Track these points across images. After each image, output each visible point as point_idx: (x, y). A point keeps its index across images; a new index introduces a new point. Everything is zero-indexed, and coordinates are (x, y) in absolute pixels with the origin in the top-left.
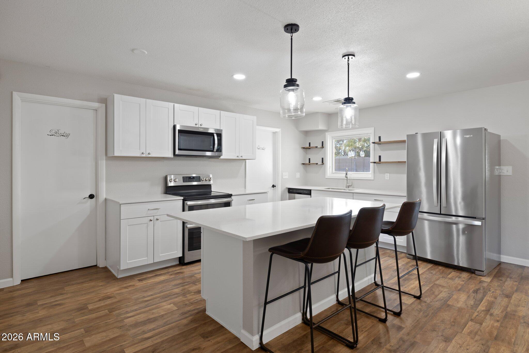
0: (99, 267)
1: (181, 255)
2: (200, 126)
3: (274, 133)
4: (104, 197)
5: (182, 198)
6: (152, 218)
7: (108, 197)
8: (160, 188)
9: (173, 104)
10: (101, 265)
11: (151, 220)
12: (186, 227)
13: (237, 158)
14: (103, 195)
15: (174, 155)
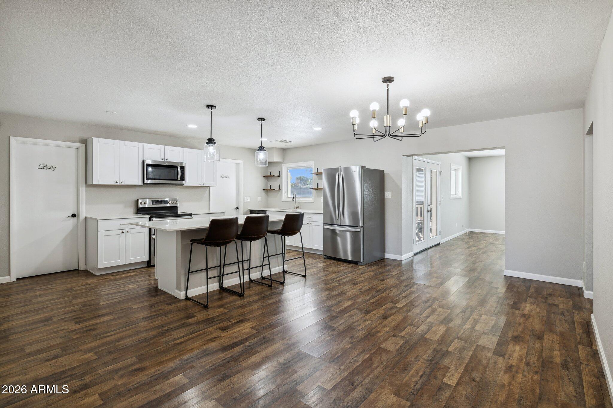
0: (80, 270)
1: (148, 259)
2: (166, 161)
3: (238, 164)
4: (85, 216)
5: (149, 216)
6: (124, 231)
7: (88, 216)
8: (132, 210)
9: (142, 144)
10: (82, 267)
11: (123, 232)
12: (152, 238)
13: (199, 185)
14: (84, 214)
15: (143, 184)
